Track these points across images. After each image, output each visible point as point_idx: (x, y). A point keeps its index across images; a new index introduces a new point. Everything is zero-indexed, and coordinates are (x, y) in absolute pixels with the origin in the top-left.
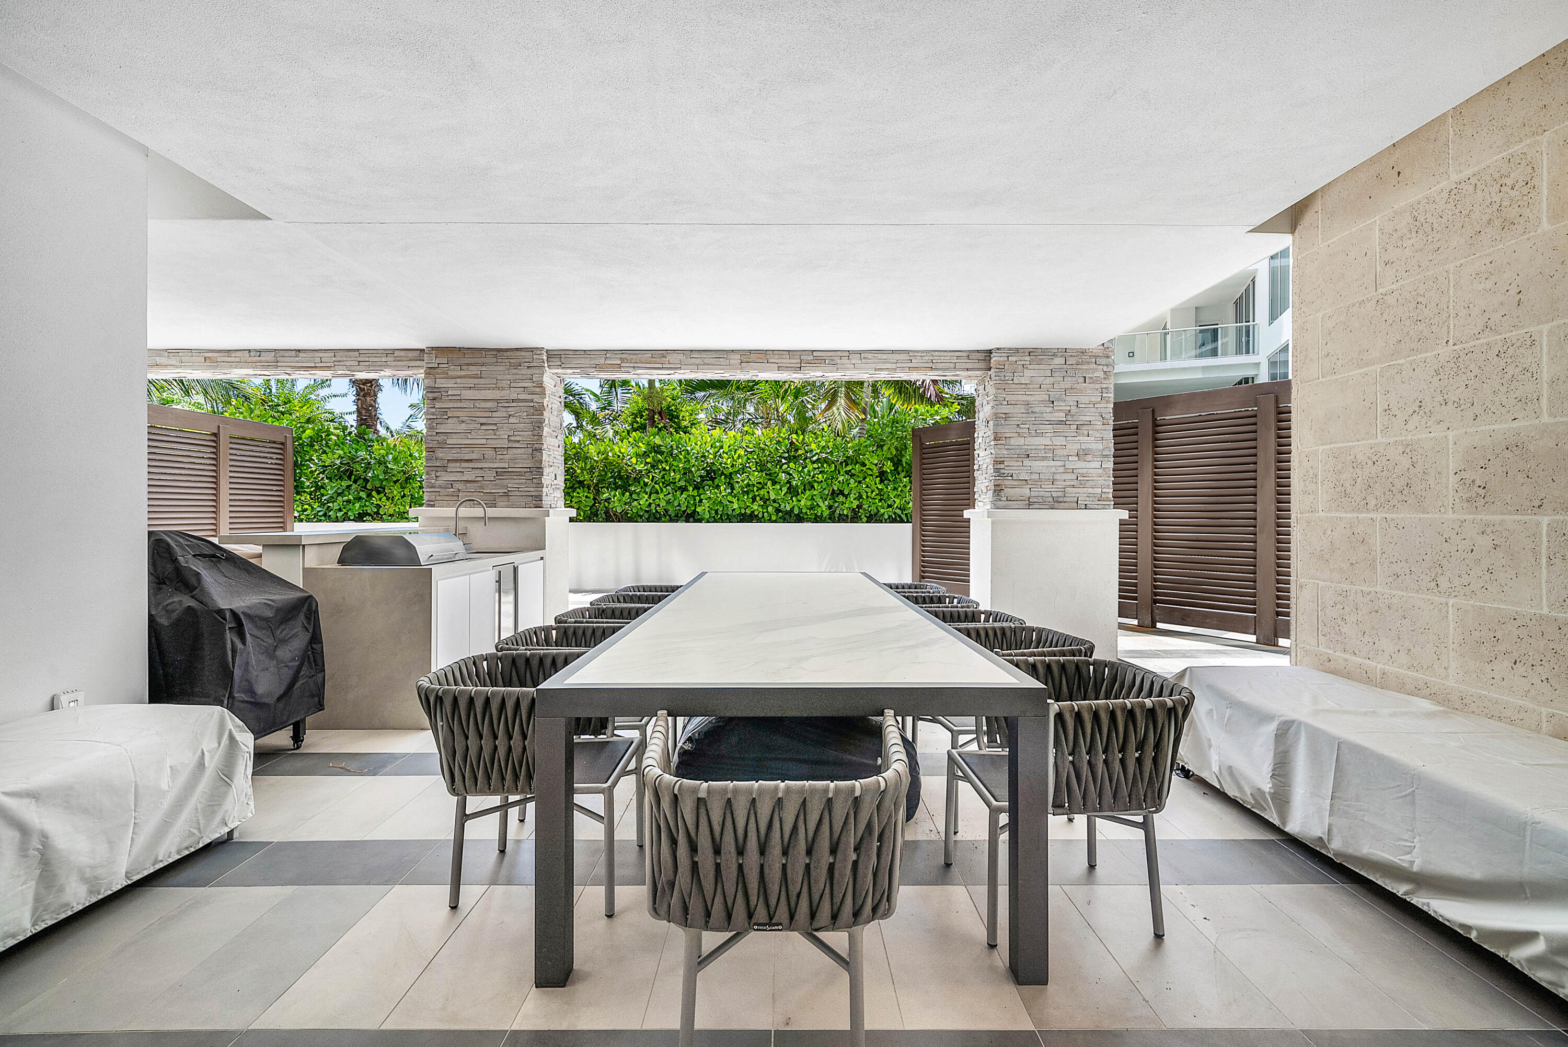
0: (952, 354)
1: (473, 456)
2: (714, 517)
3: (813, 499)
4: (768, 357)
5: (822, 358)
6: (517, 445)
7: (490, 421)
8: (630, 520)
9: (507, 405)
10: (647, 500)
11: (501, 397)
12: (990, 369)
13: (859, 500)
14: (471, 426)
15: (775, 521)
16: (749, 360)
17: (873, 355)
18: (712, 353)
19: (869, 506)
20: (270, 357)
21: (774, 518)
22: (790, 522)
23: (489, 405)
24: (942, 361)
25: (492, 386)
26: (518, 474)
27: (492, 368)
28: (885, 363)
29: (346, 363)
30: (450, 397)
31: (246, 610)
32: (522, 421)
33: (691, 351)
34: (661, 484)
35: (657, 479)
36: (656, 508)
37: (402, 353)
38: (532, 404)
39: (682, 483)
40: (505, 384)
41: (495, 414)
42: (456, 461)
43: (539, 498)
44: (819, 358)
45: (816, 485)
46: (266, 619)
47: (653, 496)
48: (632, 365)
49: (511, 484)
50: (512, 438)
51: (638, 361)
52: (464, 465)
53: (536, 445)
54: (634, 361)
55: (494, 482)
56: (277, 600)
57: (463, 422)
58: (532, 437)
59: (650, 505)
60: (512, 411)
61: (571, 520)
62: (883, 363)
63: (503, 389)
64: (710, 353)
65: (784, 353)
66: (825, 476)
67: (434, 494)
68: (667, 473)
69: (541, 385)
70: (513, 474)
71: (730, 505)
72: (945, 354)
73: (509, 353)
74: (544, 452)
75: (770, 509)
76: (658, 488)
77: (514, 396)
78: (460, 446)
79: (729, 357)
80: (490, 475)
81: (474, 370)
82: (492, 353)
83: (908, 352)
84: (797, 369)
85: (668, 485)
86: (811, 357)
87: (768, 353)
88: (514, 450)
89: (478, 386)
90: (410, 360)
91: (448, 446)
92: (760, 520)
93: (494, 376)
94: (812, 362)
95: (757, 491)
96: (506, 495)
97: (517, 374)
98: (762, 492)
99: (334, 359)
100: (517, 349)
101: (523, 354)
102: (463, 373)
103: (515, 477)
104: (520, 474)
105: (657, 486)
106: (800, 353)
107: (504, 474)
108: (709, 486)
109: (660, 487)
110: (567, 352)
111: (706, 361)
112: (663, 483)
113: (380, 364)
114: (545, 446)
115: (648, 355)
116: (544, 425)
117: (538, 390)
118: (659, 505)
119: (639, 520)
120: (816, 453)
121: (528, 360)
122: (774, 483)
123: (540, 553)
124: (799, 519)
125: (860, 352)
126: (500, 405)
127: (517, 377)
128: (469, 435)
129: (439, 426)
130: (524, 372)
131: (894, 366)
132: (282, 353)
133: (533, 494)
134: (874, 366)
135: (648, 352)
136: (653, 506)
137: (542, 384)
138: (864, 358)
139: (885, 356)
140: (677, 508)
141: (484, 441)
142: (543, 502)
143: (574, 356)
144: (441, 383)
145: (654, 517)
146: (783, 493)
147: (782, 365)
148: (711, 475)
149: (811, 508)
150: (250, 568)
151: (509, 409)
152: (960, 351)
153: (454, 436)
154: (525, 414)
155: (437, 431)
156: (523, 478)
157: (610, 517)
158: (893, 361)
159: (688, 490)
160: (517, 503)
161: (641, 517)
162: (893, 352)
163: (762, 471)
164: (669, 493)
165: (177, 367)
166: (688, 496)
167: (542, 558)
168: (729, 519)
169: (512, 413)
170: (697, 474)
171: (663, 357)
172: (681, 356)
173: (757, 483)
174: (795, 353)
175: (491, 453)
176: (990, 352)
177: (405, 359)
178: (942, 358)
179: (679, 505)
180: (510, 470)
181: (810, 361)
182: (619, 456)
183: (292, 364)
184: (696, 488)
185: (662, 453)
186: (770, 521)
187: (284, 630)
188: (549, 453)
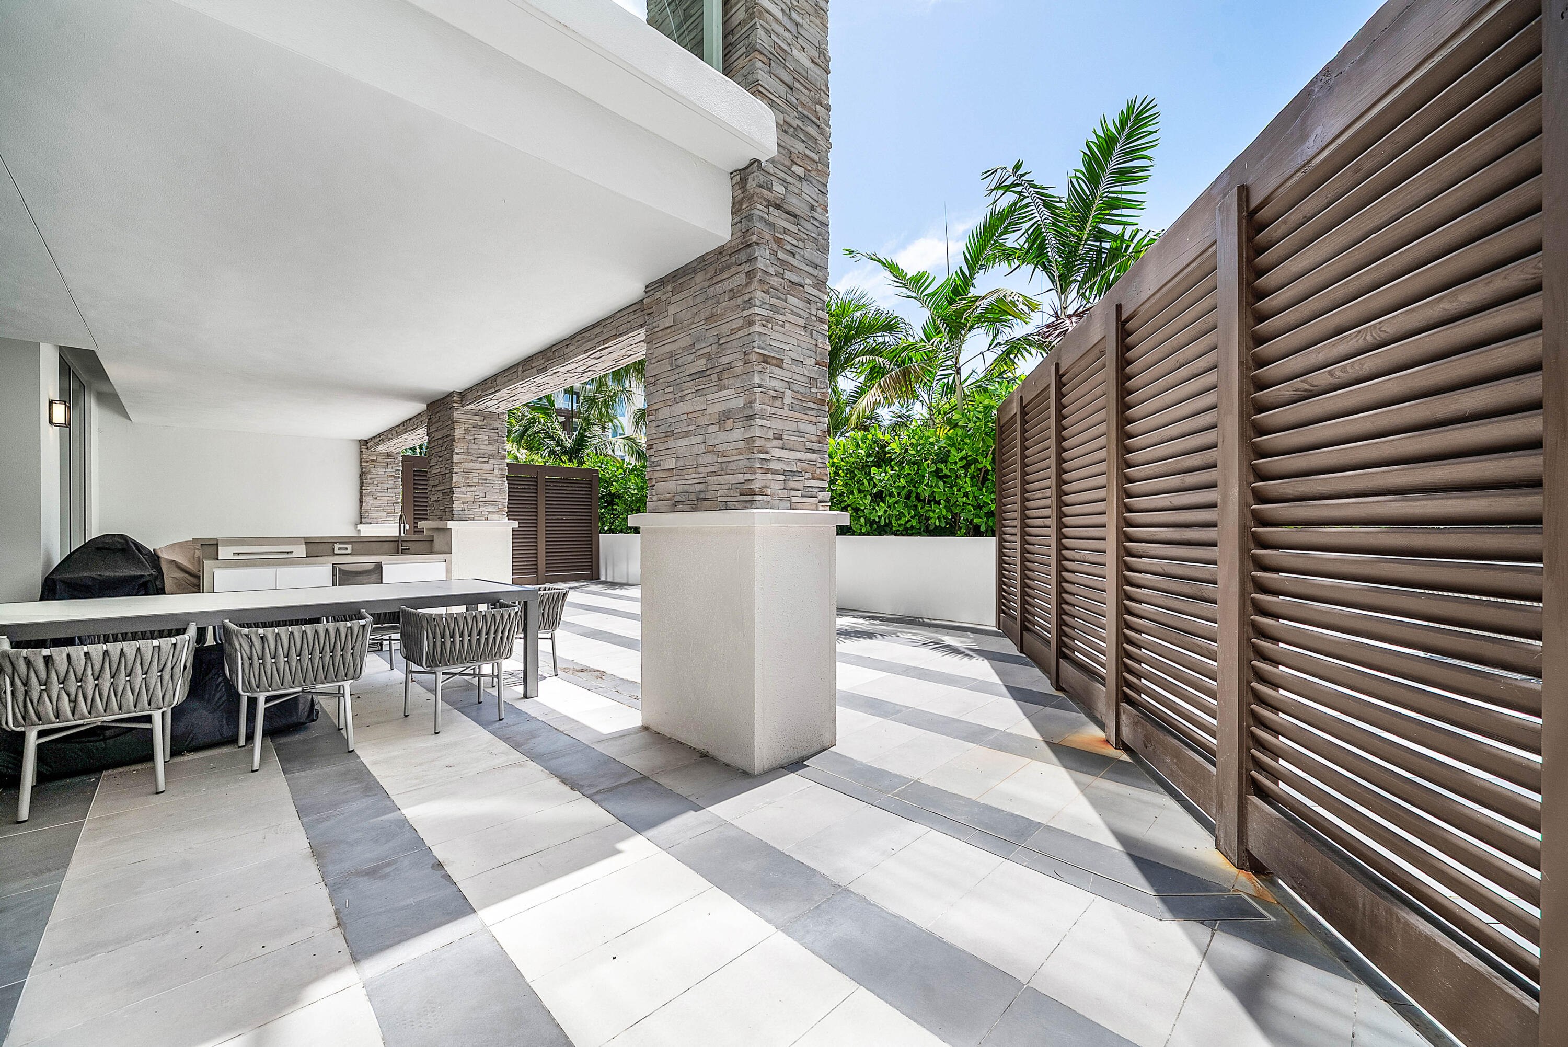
74: (454, 475)
78: (434, 475)
88: (447, 475)
91: (432, 475)
175: (441, 479)
188: (467, 476)
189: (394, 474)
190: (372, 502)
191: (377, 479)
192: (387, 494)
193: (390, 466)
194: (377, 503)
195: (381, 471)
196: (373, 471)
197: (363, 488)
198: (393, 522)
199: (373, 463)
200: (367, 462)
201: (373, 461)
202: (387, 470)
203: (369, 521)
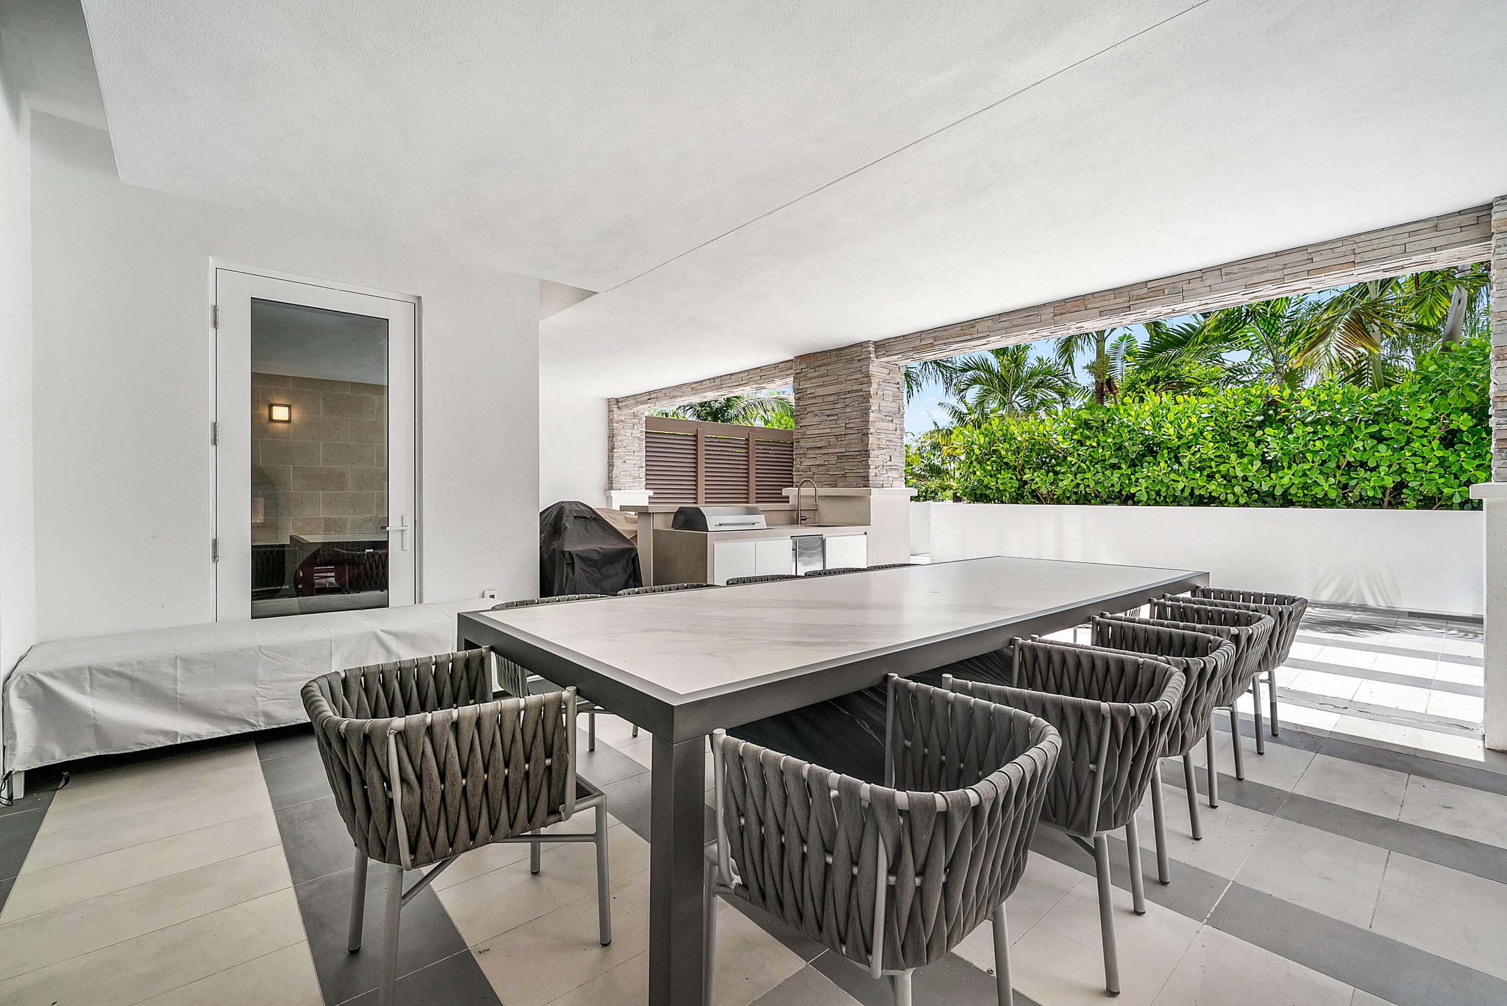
0: (1397, 231)
1: (823, 444)
2: (1155, 499)
3: (1305, 475)
4: (1087, 302)
5: (1160, 288)
6: (851, 431)
7: (833, 412)
8: (1059, 502)
9: (844, 397)
10: (1072, 480)
11: (840, 390)
12: (1490, 237)
13: (1400, 475)
14: (822, 418)
15: (1246, 505)
16: (1063, 311)
17: (1241, 266)
18: (1022, 311)
19: (1421, 485)
20: (718, 382)
21: (1242, 501)
22: (1273, 507)
23: (833, 398)
24: (1375, 247)
25: (835, 381)
26: (852, 457)
27: (834, 366)
28: (1264, 272)
29: (755, 379)
30: (809, 396)
31: (580, 553)
32: (855, 409)
33: (1000, 314)
34: (1088, 462)
35: (1084, 457)
36: (1085, 489)
37: (783, 365)
38: (861, 394)
39: (1114, 461)
40: (842, 378)
41: (837, 406)
42: (812, 448)
43: (866, 478)
44: (1156, 289)
45: (1309, 456)
46: (594, 561)
47: (1079, 476)
48: (943, 342)
49: (847, 466)
50: (847, 426)
51: (948, 337)
52: (817, 451)
53: (864, 430)
54: (945, 337)
55: (836, 465)
56: (605, 549)
57: (816, 415)
58: (861, 423)
59: (1078, 485)
60: (848, 401)
61: (912, 499)
62: (1258, 274)
63: (842, 383)
64: (1019, 313)
65: (1108, 293)
66: (1327, 442)
67: (799, 476)
68: (1095, 449)
69: (868, 376)
70: (849, 457)
71: (1175, 485)
72: (1383, 234)
73: (846, 351)
74: (870, 436)
75: (1237, 489)
76: (1085, 467)
77: (849, 388)
78: (814, 436)
79: (1041, 312)
80: (833, 459)
81: (823, 370)
82: (834, 353)
83: (1305, 248)
84: (1125, 310)
85: (1097, 463)
86: (1145, 291)
87: (1086, 297)
88: (849, 436)
89: (826, 383)
90: (788, 369)
91: (808, 436)
92: (1222, 503)
93: (835, 373)
94: (1144, 296)
95: (1217, 466)
96: (844, 476)
97: (851, 368)
98: (1222, 468)
99: (748, 377)
100: (851, 346)
101: (855, 349)
102: (816, 374)
103: (850, 460)
104: (853, 457)
105: (1083, 465)
106: (1129, 289)
107: (843, 458)
108: (1149, 463)
109: (1086, 465)
110: (890, 341)
111: (1015, 323)
112: (1091, 462)
113: (771, 376)
114: (871, 431)
115: (958, 329)
116: (870, 411)
117: (865, 379)
118: (1088, 486)
119: (1067, 502)
120: (1312, 412)
121: (858, 354)
122: (1241, 456)
123: (864, 528)
124: (1287, 501)
125: (1219, 268)
126: (840, 397)
127: (851, 370)
128: (820, 426)
129: (802, 421)
130: (855, 365)
131: (1279, 274)
132: (724, 378)
133: (862, 475)
134: (1243, 281)
135: (957, 325)
136: (1082, 487)
137: (868, 374)
138: (1227, 274)
139: (1263, 264)
140: (1110, 489)
141: (829, 431)
142: (870, 482)
143: (896, 343)
144: (804, 385)
145: (1084, 499)
146: (1255, 468)
147: (1104, 309)
148: (1151, 450)
149: (1305, 486)
150: (606, 527)
151: (846, 400)
152: (1412, 223)
153: (811, 428)
154: (857, 403)
155: (801, 425)
156: (855, 460)
157: (1037, 498)
158: (1277, 267)
159: (1120, 468)
160: (852, 484)
161: (1068, 498)
162: (1277, 254)
163: (1223, 441)
164: (1098, 472)
165: (681, 396)
166: (1122, 475)
167: (866, 533)
168: (1176, 501)
169: (848, 403)
170: (1134, 449)
171: (972, 327)
172: (990, 323)
173: (1215, 456)
174: (1122, 290)
175: (833, 440)
176: (1490, 206)
177: (784, 369)
178: (1377, 241)
179: (1113, 485)
180: (846, 454)
181: (1142, 297)
182: (1045, 435)
183: (729, 385)
184: (1133, 464)
185: (1090, 428)
186: (1237, 503)
187: (608, 569)
188: (879, 436)
189: (639, 435)
190: (621, 466)
191: (625, 441)
192: (633, 458)
193: (636, 427)
194: (626, 466)
195: (629, 431)
196: (622, 432)
197: (615, 450)
198: (638, 488)
199: (623, 424)
200: (618, 422)
201: (622, 421)
202: (634, 431)
203: (619, 486)
